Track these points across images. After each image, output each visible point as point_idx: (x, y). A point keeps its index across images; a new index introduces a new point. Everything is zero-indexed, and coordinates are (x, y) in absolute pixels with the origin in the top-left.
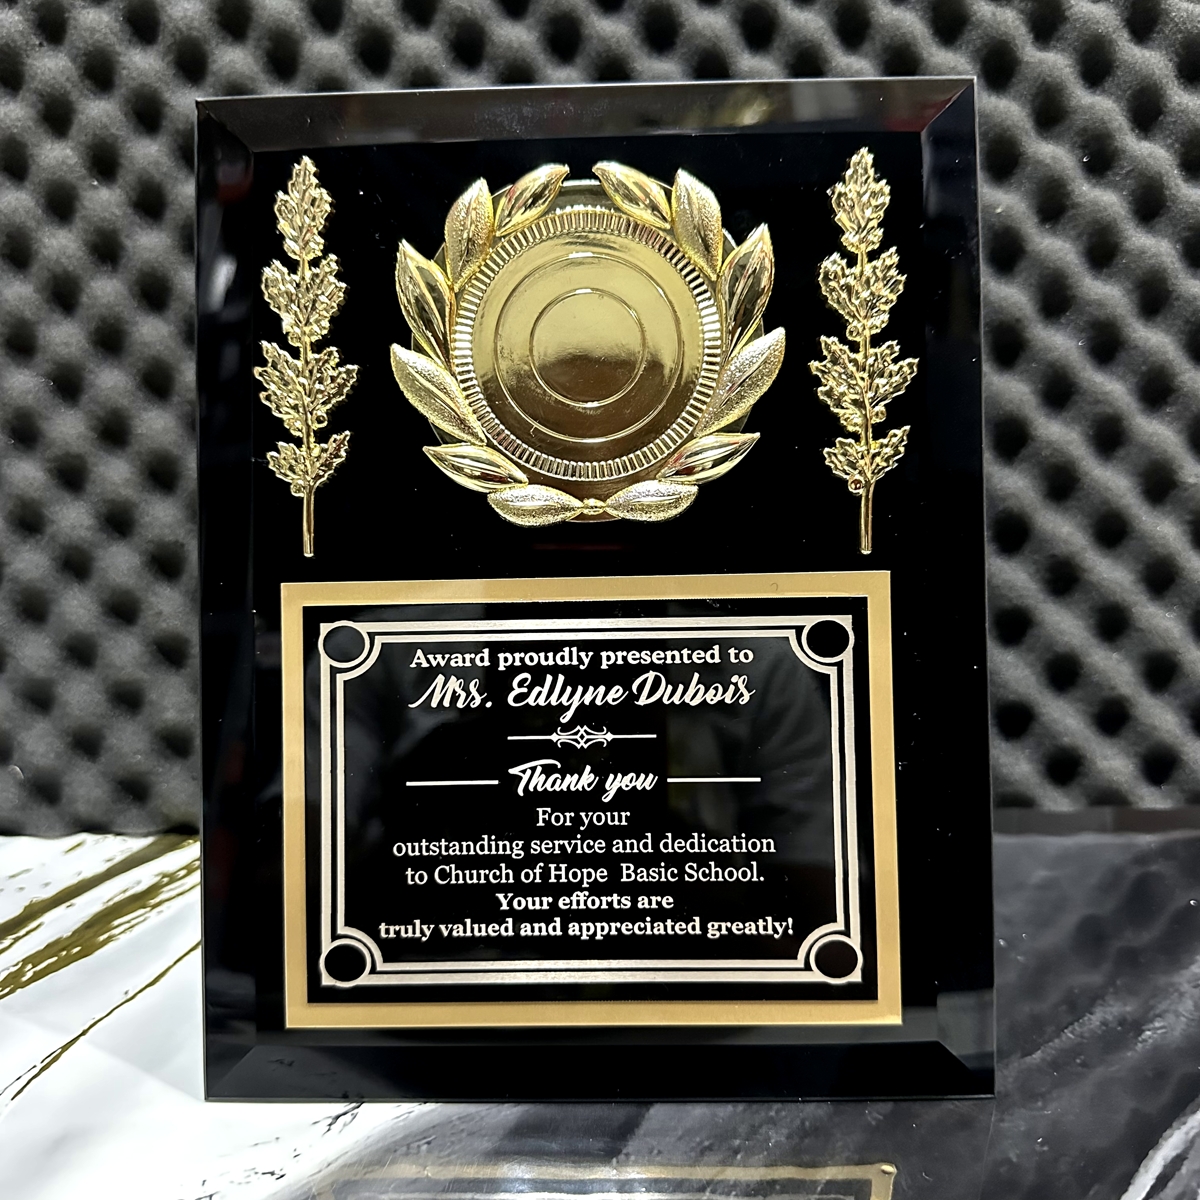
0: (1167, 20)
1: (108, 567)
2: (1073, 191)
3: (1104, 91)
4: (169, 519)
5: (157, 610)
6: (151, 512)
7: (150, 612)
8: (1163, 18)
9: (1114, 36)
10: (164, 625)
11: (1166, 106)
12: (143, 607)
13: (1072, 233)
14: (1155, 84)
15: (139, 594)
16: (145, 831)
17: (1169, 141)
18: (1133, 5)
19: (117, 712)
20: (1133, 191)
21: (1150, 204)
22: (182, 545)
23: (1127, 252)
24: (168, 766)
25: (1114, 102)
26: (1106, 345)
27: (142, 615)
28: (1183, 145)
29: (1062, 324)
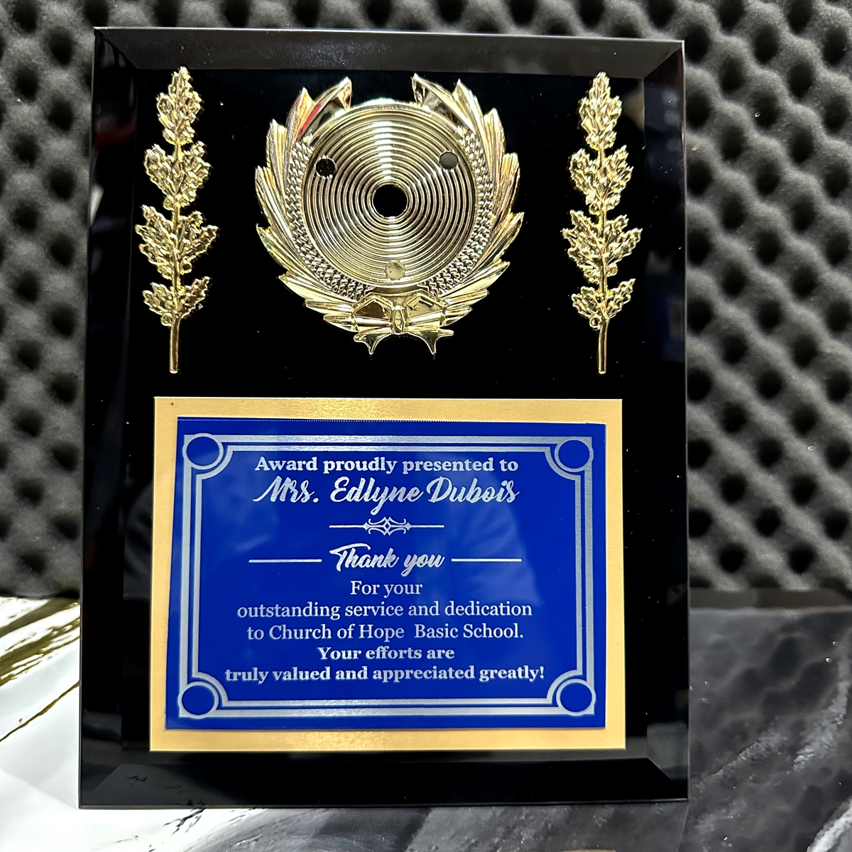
0: (817, 18)
1: (19, 392)
2: (748, 138)
3: (770, 67)
4: (67, 357)
5: (55, 426)
6: (53, 351)
7: (50, 428)
8: (813, 17)
9: (779, 27)
10: (60, 437)
11: (815, 80)
12: (45, 423)
13: (746, 168)
14: (807, 63)
15: (42, 413)
16: (41, 595)
17: (816, 105)
18: (793, 5)
19: (23, 503)
20: (790, 140)
21: (802, 150)
22: (76, 377)
23: (785, 183)
24: (60, 545)
25: (778, 74)
26: (769, 250)
27: (44, 429)
28: (826, 108)
29: (738, 234)
